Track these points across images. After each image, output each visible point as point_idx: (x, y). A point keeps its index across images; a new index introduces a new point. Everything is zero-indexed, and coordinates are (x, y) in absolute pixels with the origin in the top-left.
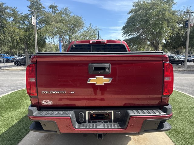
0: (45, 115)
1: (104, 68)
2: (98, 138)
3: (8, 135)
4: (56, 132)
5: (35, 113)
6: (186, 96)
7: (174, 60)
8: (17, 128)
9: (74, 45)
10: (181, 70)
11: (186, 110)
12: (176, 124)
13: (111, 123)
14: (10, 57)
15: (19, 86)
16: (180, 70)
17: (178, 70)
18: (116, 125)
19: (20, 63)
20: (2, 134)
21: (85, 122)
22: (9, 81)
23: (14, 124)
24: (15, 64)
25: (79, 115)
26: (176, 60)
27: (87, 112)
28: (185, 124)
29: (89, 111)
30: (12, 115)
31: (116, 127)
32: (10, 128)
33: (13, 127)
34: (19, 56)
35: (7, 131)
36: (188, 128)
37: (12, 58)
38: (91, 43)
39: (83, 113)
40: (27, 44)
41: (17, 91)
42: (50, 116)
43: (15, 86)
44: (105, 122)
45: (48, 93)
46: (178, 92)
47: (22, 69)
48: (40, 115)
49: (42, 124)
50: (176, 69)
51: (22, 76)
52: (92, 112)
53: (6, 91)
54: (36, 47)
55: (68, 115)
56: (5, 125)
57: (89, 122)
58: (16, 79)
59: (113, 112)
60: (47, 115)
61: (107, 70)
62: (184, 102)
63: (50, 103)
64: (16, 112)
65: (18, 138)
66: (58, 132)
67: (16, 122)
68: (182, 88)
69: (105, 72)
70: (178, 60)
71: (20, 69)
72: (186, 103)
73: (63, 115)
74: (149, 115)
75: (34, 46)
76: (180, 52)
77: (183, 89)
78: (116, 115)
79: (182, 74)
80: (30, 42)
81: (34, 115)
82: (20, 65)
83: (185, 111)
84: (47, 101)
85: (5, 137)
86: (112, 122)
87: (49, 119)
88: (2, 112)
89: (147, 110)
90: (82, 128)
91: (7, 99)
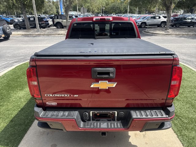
0: (51, 117)
1: (108, 73)
2: (102, 135)
3: (19, 119)
4: (62, 130)
5: (41, 114)
6: (192, 71)
7: (186, 21)
8: (27, 111)
9: (76, 23)
10: (192, 35)
11: (189, 90)
12: (177, 107)
13: (114, 122)
14: (8, 19)
15: (22, 56)
16: (190, 35)
17: (188, 35)
18: (119, 124)
19: (20, 26)
20: (14, 118)
21: (89, 120)
22: (11, 50)
23: (23, 106)
24: (14, 26)
25: (84, 115)
26: (188, 22)
27: (91, 112)
28: (185, 107)
29: (93, 112)
30: (20, 95)
31: (119, 127)
32: (20, 111)
33: (22, 109)
34: (17, 16)
35: (17, 114)
36: (187, 112)
37: (11, 20)
38: (94, 21)
39: (87, 113)
40: (24, 4)
41: (21, 65)
42: (55, 118)
43: (19, 57)
44: (108, 121)
45: (52, 96)
46: (184, 65)
47: (23, 35)
48: (46, 117)
49: (49, 124)
50: (186, 34)
51: (23, 43)
52: (96, 112)
53: (10, 64)
54: (34, 9)
55: (73, 118)
56: (15, 108)
57: (93, 120)
58: (18, 47)
59: (116, 112)
60: (53, 117)
61: (111, 75)
62: (188, 79)
63: (54, 104)
64: (24, 92)
65: (29, 123)
66: (64, 131)
67: (24, 104)
68: (189, 59)
69: (109, 77)
70: (190, 22)
71: (21, 34)
72: (190, 81)
73: (68, 117)
74: (152, 117)
75: (31, 7)
76: (194, 11)
77: (190, 61)
78: (119, 115)
79: (192, 40)
80: (26, 3)
81: (40, 116)
82: (20, 29)
83: (188, 92)
84: (52, 103)
85: (17, 121)
86: (115, 120)
87: (55, 121)
88: (10, 91)
89: (149, 111)
90: (87, 127)
91: (12, 75)
